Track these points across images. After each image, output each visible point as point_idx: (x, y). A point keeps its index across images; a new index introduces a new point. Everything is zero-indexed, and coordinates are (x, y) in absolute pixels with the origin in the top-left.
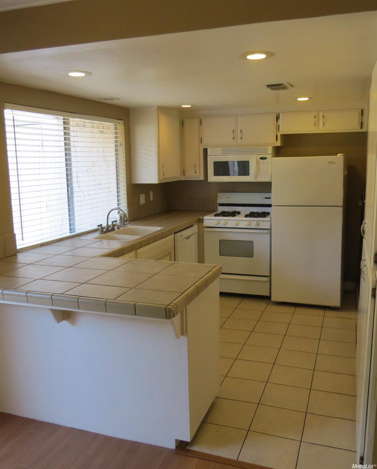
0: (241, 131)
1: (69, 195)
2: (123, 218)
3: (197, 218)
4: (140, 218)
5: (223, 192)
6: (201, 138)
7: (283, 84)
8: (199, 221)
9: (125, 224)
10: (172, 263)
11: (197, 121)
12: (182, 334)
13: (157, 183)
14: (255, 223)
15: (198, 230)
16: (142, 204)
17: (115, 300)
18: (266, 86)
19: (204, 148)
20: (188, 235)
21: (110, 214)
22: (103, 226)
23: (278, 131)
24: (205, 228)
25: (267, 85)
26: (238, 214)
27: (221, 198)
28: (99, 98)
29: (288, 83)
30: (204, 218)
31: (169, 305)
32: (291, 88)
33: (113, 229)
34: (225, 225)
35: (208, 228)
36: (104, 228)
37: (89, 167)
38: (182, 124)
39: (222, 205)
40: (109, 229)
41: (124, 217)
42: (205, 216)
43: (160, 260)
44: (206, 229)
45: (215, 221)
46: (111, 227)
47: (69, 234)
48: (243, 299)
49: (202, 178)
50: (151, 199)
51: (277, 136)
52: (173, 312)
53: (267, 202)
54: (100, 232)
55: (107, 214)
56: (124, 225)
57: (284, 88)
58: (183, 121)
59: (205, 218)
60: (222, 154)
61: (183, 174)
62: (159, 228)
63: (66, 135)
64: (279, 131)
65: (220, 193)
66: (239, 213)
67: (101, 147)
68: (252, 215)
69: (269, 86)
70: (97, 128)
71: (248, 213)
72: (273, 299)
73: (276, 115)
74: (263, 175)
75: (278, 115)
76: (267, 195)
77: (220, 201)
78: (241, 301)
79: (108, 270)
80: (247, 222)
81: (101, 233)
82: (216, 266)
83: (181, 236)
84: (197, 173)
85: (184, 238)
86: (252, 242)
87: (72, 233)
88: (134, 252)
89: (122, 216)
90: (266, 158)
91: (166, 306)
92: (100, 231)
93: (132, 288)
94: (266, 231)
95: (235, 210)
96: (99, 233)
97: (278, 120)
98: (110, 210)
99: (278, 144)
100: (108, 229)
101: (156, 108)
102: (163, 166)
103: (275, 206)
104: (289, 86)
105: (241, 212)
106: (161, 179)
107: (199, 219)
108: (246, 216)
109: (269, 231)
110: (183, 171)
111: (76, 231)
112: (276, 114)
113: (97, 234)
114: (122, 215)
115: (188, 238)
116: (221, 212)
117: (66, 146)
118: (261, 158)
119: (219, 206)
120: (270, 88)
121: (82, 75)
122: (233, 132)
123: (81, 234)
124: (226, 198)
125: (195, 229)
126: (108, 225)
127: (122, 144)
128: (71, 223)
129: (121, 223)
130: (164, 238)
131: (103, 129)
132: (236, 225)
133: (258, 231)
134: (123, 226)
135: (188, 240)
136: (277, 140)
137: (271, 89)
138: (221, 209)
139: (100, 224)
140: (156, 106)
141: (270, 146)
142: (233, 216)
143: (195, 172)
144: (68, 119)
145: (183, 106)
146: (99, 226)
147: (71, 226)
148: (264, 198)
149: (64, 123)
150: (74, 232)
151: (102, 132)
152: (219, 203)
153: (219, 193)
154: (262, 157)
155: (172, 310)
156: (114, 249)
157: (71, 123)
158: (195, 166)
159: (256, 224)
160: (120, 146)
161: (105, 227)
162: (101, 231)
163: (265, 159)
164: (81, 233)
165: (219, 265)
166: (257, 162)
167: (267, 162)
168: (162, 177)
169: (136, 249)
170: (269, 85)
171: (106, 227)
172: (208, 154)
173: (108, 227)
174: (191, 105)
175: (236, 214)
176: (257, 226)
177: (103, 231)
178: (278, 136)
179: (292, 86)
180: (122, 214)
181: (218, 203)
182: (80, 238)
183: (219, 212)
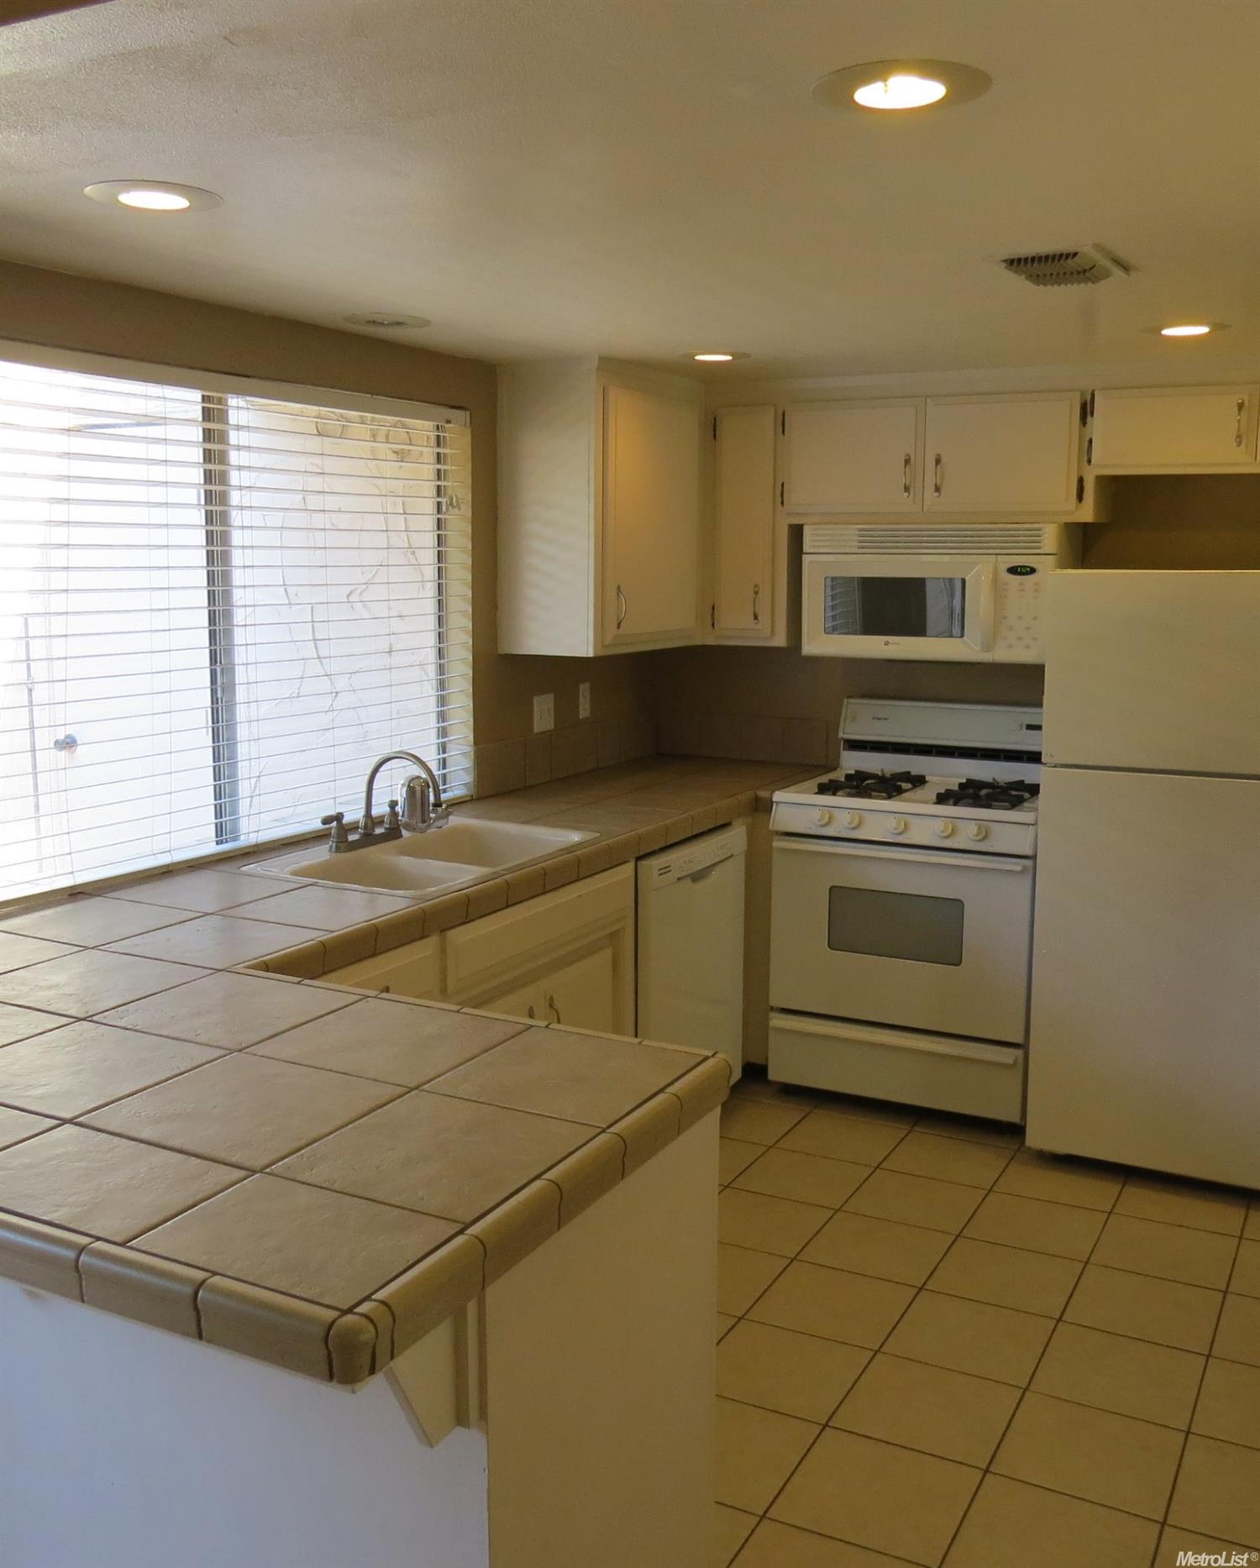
0: (938, 461)
1: (216, 694)
2: (418, 795)
3: (750, 794)
4: (531, 787)
5: (863, 696)
6: (783, 485)
7: (1075, 254)
8: (756, 810)
9: (430, 819)
10: (520, 1028)
11: (768, 420)
12: (460, 1418)
13: (591, 655)
14: (971, 829)
15: (748, 847)
16: (538, 731)
17: (123, 1244)
18: (1004, 265)
19: (791, 523)
20: (701, 867)
21: (378, 775)
22: (346, 820)
23: (1086, 464)
24: (777, 837)
25: (1005, 261)
26: (915, 786)
27: (854, 719)
28: (348, 319)
29: (1098, 247)
30: (774, 800)
31: (350, 1311)
32: (1118, 272)
33: (393, 833)
34: (854, 829)
35: (787, 838)
36: (354, 827)
37: (353, 587)
38: (712, 428)
39: (856, 745)
40: (374, 831)
41: (422, 792)
42: (778, 790)
43: (475, 1007)
44: (779, 843)
45: (816, 814)
46: (387, 826)
47: (211, 848)
48: (913, 1126)
49: (780, 640)
50: (584, 710)
51: (1081, 481)
52: (370, 1350)
53: (1026, 742)
54: (334, 845)
55: (369, 772)
56: (424, 822)
57: (1085, 271)
58: (715, 419)
59: (778, 796)
60: (860, 548)
61: (711, 624)
62: (575, 837)
63: (210, 461)
64: (1089, 461)
65: (852, 700)
66: (919, 781)
67: (402, 512)
68: (970, 793)
69: (1014, 263)
70: (387, 442)
71: (953, 784)
72: (1035, 1138)
73: (1081, 398)
74: (1020, 638)
75: (1088, 400)
76: (1028, 715)
77: (851, 730)
78: (905, 1132)
79: (226, 1049)
80: (939, 825)
81: (336, 847)
82: (706, 1059)
83: (665, 870)
84: (760, 618)
85: (676, 877)
86: (958, 904)
87: (227, 842)
88: (432, 941)
89: (418, 789)
90: (1033, 571)
91: (335, 1314)
92: (333, 841)
93: (254, 1172)
94: (1016, 865)
95: (907, 770)
96: (331, 847)
97: (1089, 416)
98: (381, 756)
99: (1087, 513)
100: (369, 832)
101: (595, 363)
102: (619, 588)
103: (1055, 767)
104: (1105, 262)
105: (927, 778)
106: (609, 639)
107: (757, 799)
108: (942, 799)
109: (1028, 863)
110: (710, 608)
111: (242, 837)
112: (1079, 394)
113: (321, 854)
114: (416, 781)
115: (697, 877)
116: (848, 777)
117: (211, 503)
118: (1013, 570)
119: (844, 749)
120: (1024, 276)
121: (174, 202)
122: (907, 462)
123: (256, 849)
124: (873, 719)
125: (735, 838)
126: (371, 816)
127: (457, 501)
128: (223, 805)
129: (412, 813)
130: (584, 878)
131: (411, 445)
132: (896, 831)
133: (981, 860)
134: (420, 825)
135: (701, 885)
136: (1080, 497)
137: (1030, 277)
138: (852, 761)
139: (332, 812)
140: (597, 357)
141: (1051, 522)
142: (890, 797)
143: (756, 617)
144: (220, 401)
145: (699, 358)
146: (326, 821)
147: (221, 817)
148: (1021, 726)
149: (207, 415)
150: (235, 839)
151: (401, 456)
152: (846, 736)
153: (845, 701)
154: (1017, 567)
155: (363, 1338)
156: (333, 932)
157: (234, 417)
158: (756, 593)
159: (977, 836)
160: (450, 508)
161: (358, 822)
162: (337, 842)
163: (1027, 573)
164: (257, 845)
165: (721, 1055)
166: (995, 580)
167: (1037, 584)
168: (611, 631)
169: (443, 931)
170: (1016, 257)
171: (361, 824)
172: (806, 548)
173: (369, 823)
174: (732, 355)
175: (905, 785)
176: (981, 843)
177: (347, 839)
178: (1085, 483)
179: (1125, 268)
180: (418, 777)
181: (842, 738)
182: (243, 869)
183: (839, 775)
